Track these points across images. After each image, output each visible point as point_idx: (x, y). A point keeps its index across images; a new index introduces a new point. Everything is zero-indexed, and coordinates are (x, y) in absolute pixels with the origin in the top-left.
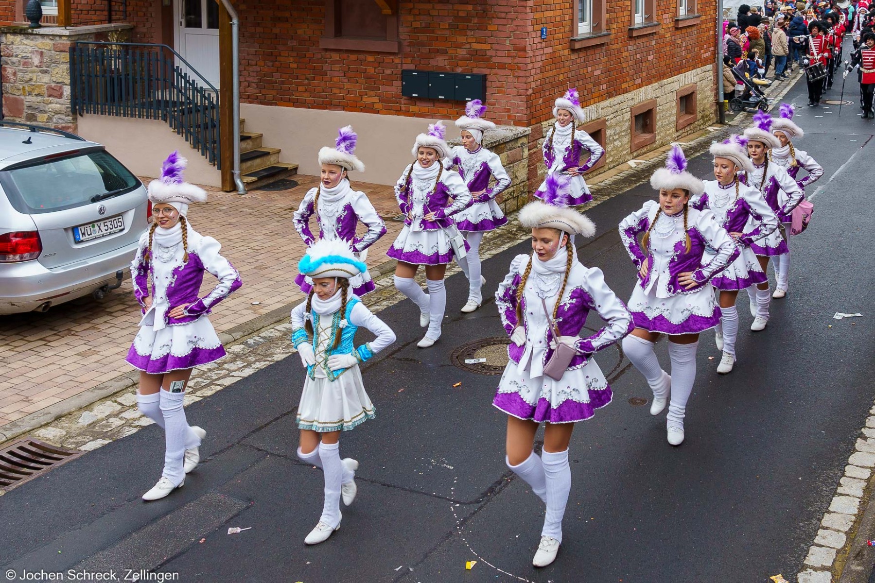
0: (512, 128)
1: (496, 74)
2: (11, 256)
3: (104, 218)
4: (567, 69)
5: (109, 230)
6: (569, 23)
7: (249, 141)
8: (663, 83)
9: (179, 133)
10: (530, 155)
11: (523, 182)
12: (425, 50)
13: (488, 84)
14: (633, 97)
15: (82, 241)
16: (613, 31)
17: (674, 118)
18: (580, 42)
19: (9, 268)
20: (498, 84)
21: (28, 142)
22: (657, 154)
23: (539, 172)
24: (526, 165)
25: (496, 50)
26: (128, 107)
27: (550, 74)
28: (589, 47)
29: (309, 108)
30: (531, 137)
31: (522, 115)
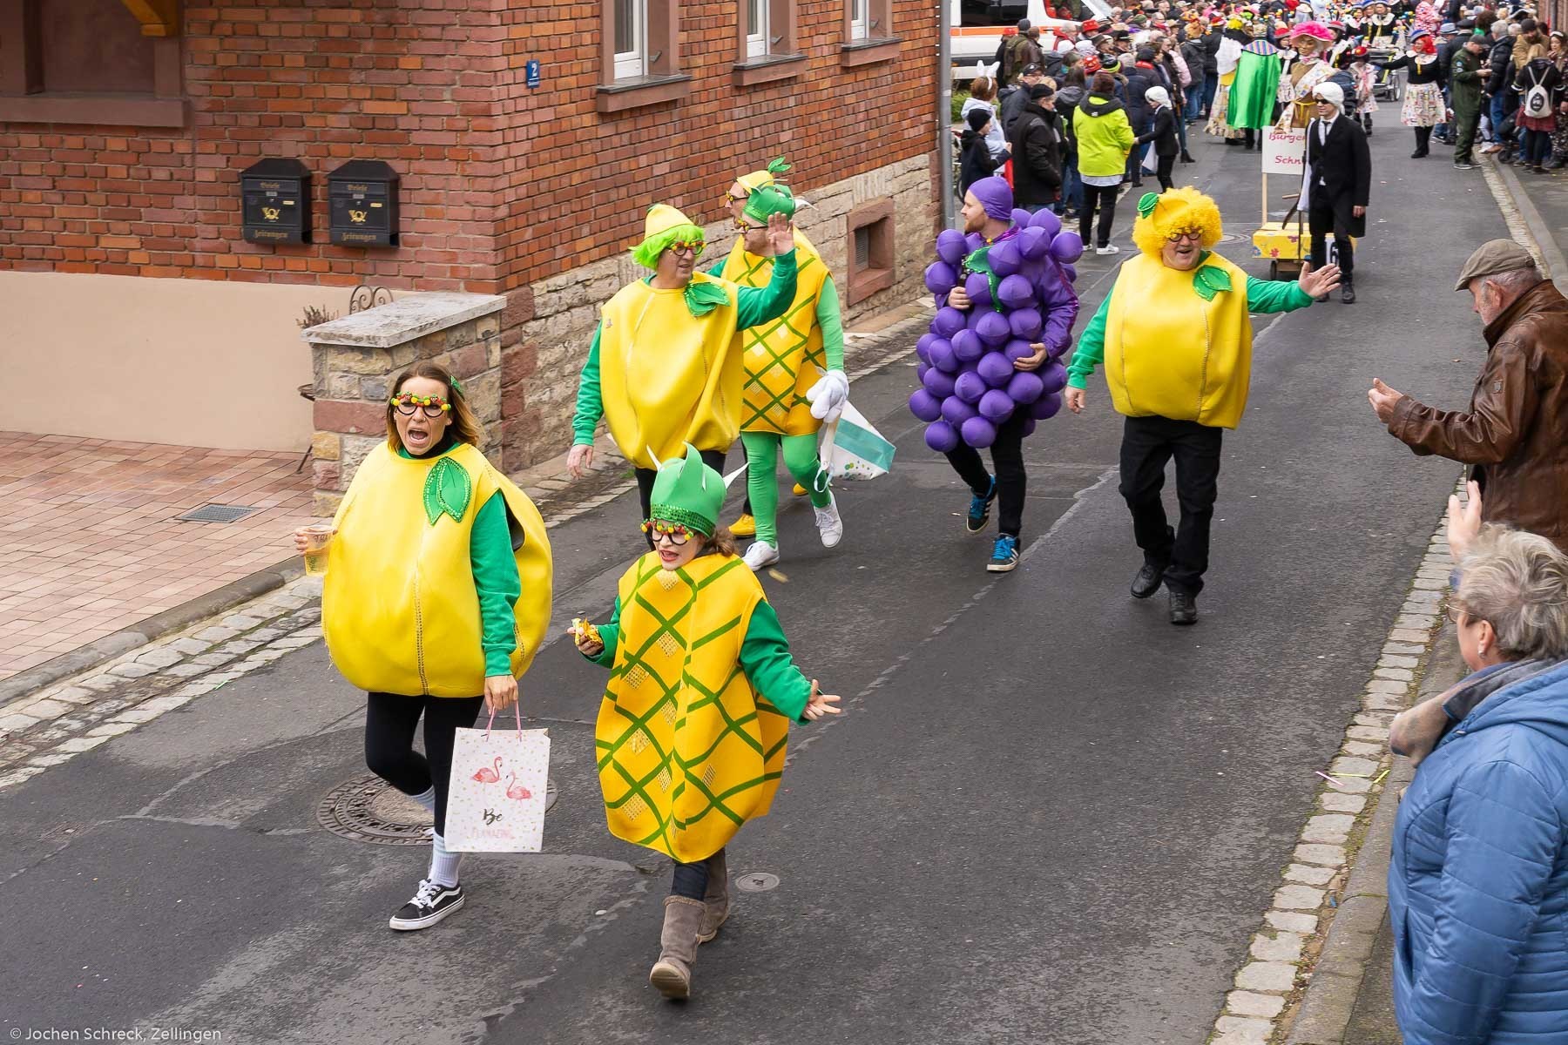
0: (461, 297)
1: (420, 173)
4: (589, 160)
6: (592, 51)
8: (815, 196)
10: (506, 361)
11: (490, 421)
12: (249, 120)
13: (403, 196)
16: (696, 74)
17: (843, 277)
18: (620, 97)
20: (428, 196)
23: (529, 400)
24: (498, 384)
25: (421, 115)
27: (548, 171)
28: (641, 108)
30: (506, 319)
31: (484, 267)
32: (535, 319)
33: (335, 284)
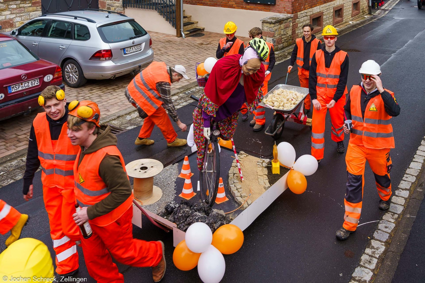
0: (286, 14)
2: (102, 58)
3: (134, 45)
5: (136, 50)
7: (186, 18)
9: (161, 15)
10: (293, 25)
11: (290, 36)
14: (335, 3)
15: (127, 54)
17: (351, 12)
19: (101, 62)
21: (108, 17)
22: (343, 26)
23: (296, 32)
24: (291, 29)
26: (143, 5)
29: (209, 6)
30: (293, 18)
31: (290, 10)
32: (298, 18)
33: (266, 11)
